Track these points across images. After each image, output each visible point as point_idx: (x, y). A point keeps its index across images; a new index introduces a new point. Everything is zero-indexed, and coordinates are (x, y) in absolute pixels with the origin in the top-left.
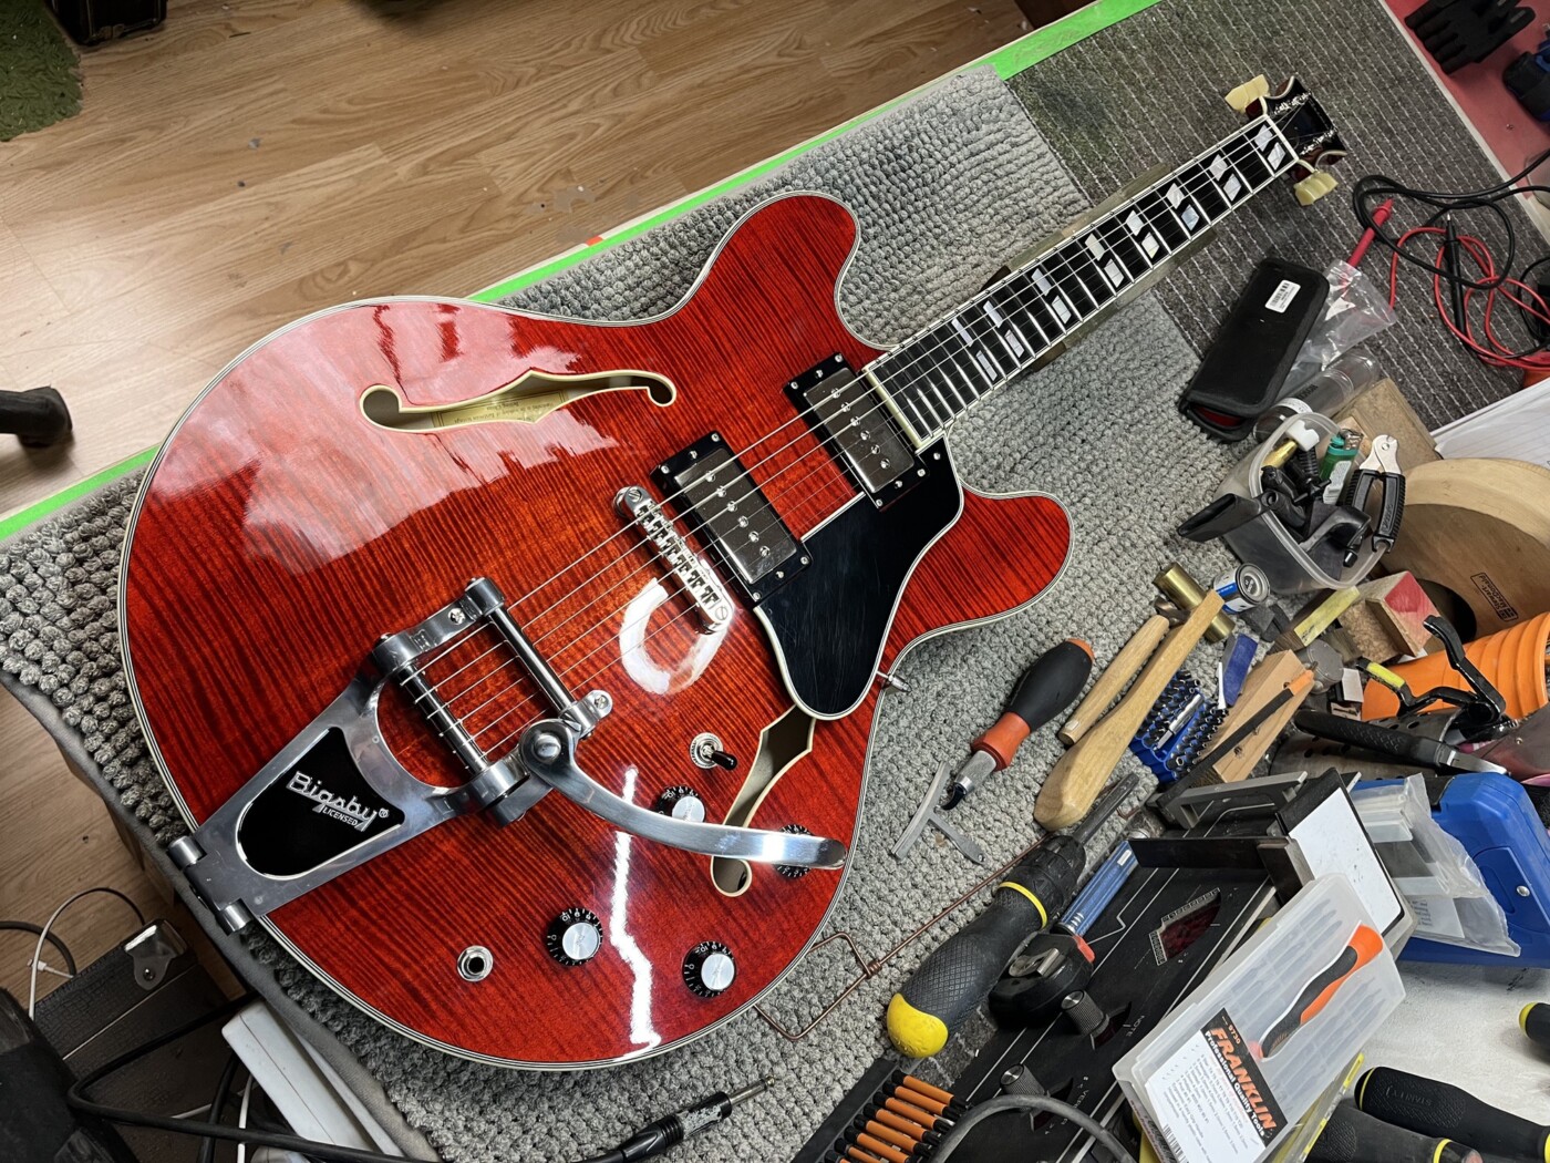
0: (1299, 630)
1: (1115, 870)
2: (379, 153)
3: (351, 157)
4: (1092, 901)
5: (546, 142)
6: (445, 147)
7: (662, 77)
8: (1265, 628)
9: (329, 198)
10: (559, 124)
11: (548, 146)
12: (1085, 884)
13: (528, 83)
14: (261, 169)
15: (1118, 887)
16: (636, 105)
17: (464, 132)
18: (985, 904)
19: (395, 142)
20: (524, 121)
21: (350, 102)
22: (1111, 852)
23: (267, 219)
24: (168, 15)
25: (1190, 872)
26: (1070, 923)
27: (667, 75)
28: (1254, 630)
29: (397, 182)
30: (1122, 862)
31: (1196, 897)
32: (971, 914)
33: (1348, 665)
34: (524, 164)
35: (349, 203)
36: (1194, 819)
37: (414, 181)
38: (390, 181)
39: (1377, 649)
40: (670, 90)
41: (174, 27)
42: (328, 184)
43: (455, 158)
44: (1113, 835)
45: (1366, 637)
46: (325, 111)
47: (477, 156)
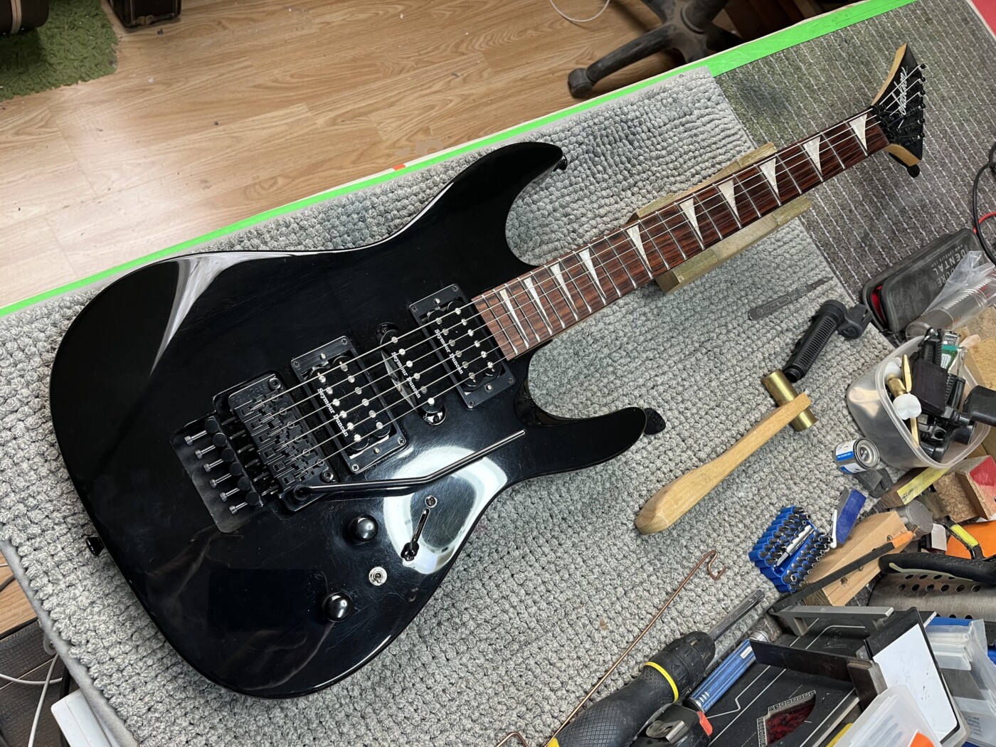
0: (901, 492)
1: (738, 661)
2: (307, 109)
3: (288, 111)
4: (717, 684)
5: (415, 110)
6: (350, 108)
7: (497, 73)
8: (874, 488)
9: (270, 137)
10: (426, 99)
11: (417, 112)
12: (713, 670)
13: (408, 71)
14: (229, 115)
15: (739, 675)
16: (478, 89)
17: (364, 99)
18: (633, 677)
19: (317, 104)
20: (403, 94)
21: (292, 76)
22: (737, 646)
23: (229, 147)
24: (182, 13)
25: (795, 673)
26: (698, 699)
27: (500, 71)
28: (866, 487)
29: (315, 129)
30: (743, 655)
31: (797, 695)
32: (620, 683)
33: (938, 521)
34: (398, 123)
35: (282, 140)
36: (804, 629)
37: (327, 129)
38: (311, 128)
39: (961, 511)
40: (502, 81)
41: (185, 20)
42: (272, 127)
43: (355, 115)
44: (739, 634)
45: (954, 500)
46: (275, 81)
47: (369, 115)
